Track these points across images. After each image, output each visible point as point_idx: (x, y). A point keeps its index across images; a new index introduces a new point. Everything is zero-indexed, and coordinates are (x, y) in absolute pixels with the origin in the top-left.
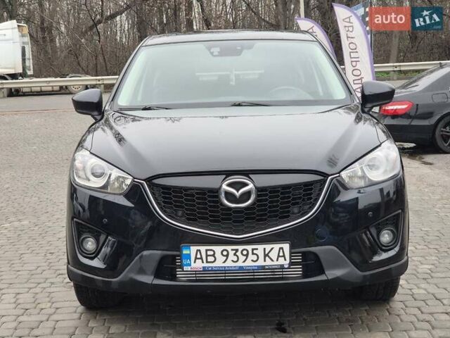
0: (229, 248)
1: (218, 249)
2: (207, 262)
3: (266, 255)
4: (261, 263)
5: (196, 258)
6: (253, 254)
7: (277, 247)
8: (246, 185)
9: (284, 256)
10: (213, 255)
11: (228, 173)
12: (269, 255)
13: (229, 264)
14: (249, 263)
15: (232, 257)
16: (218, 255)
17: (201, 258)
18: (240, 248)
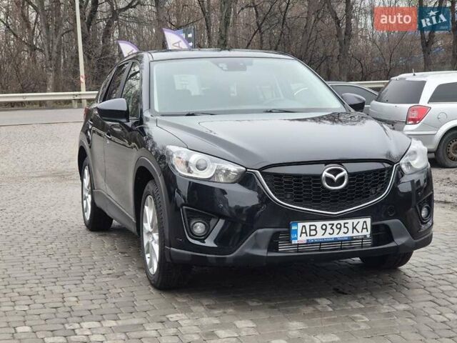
0: (327, 223)
1: (319, 224)
2: (310, 235)
3: (354, 228)
4: (350, 234)
5: (302, 233)
6: (345, 227)
7: (362, 220)
8: (341, 171)
9: (367, 228)
10: (315, 230)
13: (327, 236)
14: (341, 235)
15: (329, 230)
16: (319, 229)
17: (306, 233)
18: (335, 222)
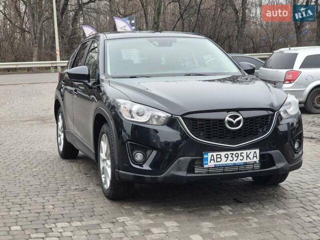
0: (229, 153)
1: (223, 154)
2: (217, 162)
3: (247, 156)
4: (245, 161)
5: (211, 160)
6: (241, 156)
7: (253, 151)
8: (238, 117)
9: (256, 156)
10: (220, 158)
11: (228, 110)
12: (249, 156)
13: (229, 162)
14: (239, 161)
15: (230, 158)
16: (223, 157)
17: (214, 160)
18: (234, 152)
